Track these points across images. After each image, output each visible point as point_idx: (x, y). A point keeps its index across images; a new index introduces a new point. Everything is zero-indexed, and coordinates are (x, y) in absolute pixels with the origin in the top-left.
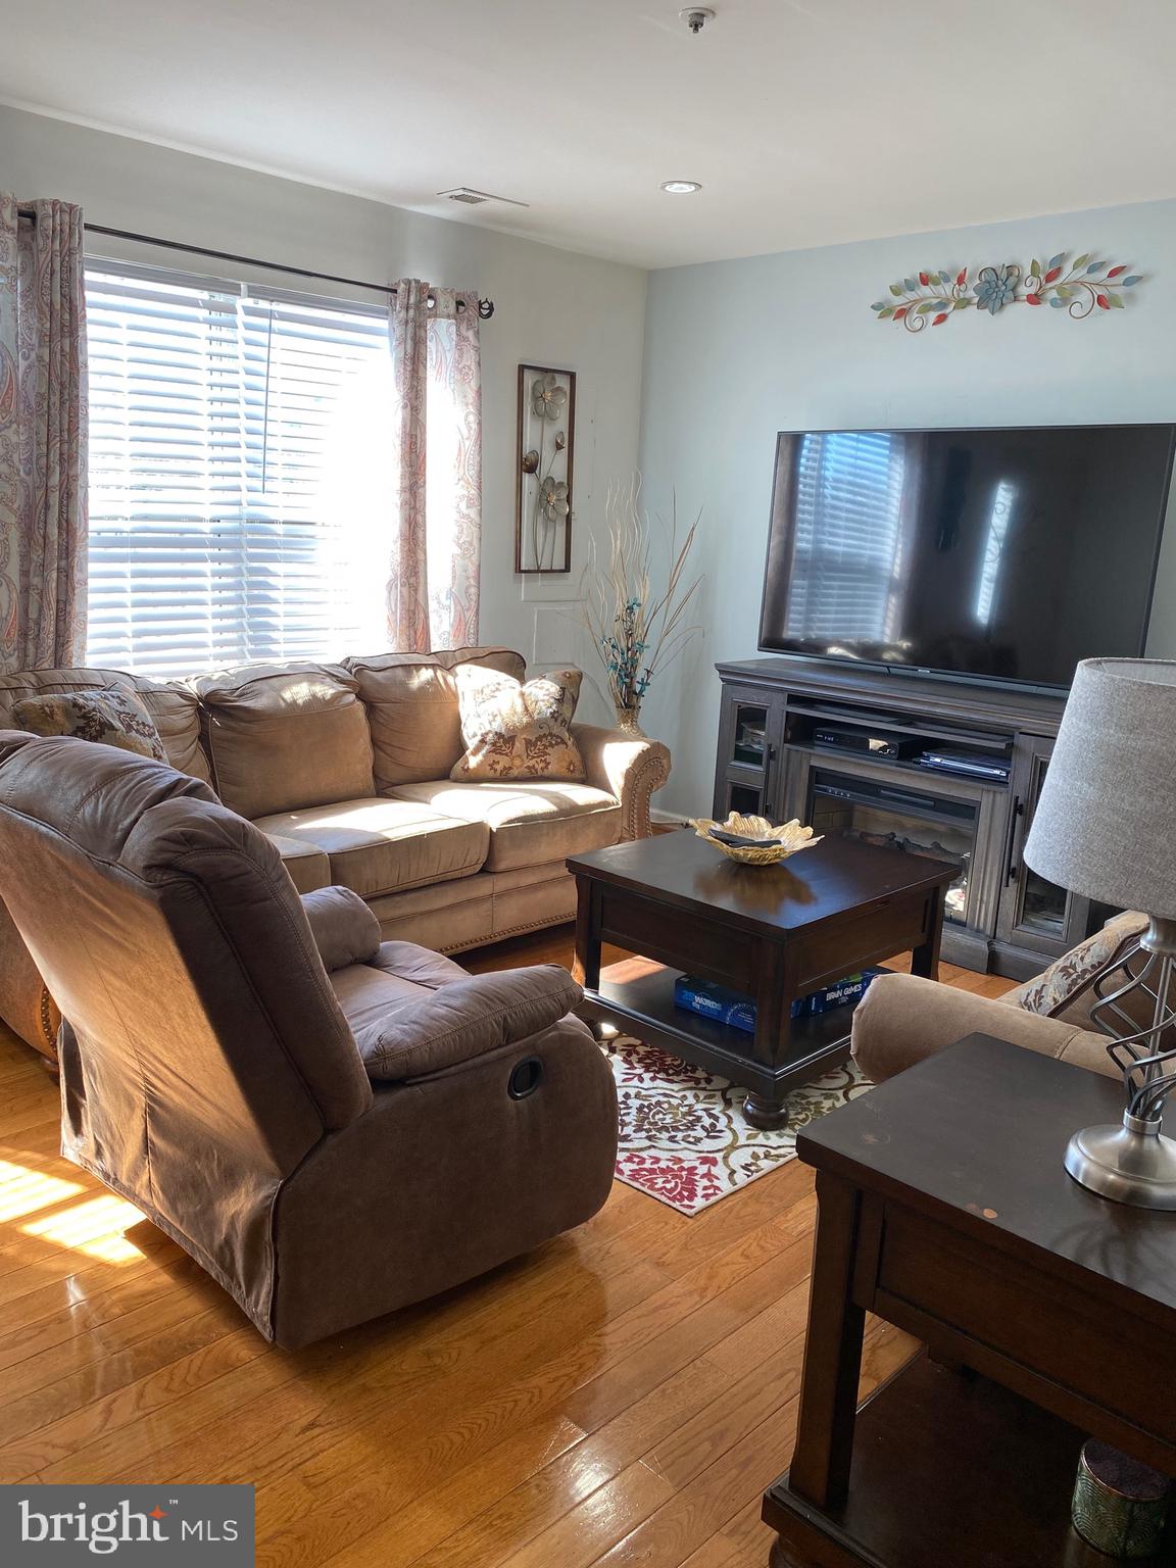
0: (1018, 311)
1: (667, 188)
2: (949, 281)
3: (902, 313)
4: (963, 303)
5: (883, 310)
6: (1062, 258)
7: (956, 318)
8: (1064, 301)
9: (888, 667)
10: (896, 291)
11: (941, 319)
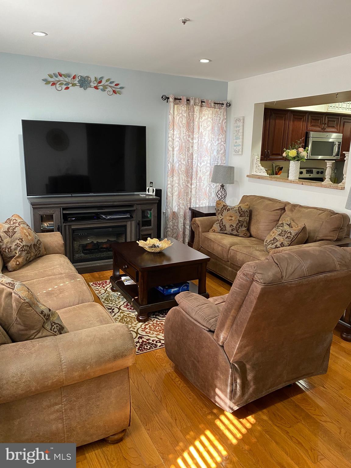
0: (91, 90)
1: (34, 33)
2: (70, 77)
3: (54, 84)
4: (74, 85)
5: (47, 82)
6: (102, 78)
7: (71, 88)
8: (103, 90)
9: (71, 194)
10: (51, 76)
11: (67, 88)
